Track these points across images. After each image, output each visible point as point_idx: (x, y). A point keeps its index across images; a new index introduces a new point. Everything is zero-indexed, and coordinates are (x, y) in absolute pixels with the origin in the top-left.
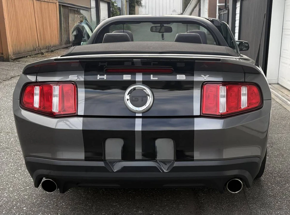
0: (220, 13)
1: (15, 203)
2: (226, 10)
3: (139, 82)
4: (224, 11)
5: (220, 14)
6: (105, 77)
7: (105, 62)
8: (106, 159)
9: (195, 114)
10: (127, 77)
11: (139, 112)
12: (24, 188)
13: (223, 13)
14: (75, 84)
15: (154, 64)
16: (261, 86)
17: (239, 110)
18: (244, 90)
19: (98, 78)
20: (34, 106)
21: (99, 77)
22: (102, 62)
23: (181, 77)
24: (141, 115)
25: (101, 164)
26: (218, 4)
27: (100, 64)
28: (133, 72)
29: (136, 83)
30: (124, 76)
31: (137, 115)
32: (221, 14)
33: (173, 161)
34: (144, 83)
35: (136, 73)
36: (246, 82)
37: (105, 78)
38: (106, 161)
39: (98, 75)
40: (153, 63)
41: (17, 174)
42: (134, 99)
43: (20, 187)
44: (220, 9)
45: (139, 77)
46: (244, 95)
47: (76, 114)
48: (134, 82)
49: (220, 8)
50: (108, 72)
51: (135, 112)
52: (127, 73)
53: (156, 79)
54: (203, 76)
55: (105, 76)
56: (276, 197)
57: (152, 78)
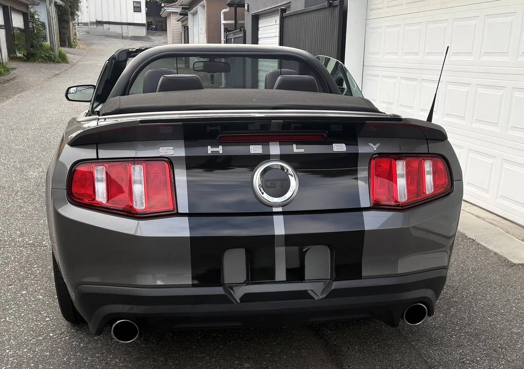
0: (226, 37)
1: (32, 365)
2: (241, 31)
3: (275, 156)
4: (234, 33)
5: (228, 38)
6: (220, 150)
7: (216, 125)
8: (225, 283)
9: (363, 206)
10: (256, 149)
11: (278, 205)
12: (33, 339)
13: (234, 37)
14: (171, 162)
15: (296, 128)
16: (449, 160)
17: (423, 196)
18: (428, 166)
19: (209, 152)
20: (97, 199)
21: (210, 150)
22: (211, 125)
23: (339, 148)
24: (280, 209)
25: (219, 291)
26: (223, 22)
27: (209, 129)
28: (264, 141)
29: (270, 159)
30: (252, 147)
31: (275, 210)
32: (230, 37)
33: (328, 281)
34: (283, 157)
35: (269, 142)
36: (430, 154)
37: (221, 152)
38: (225, 286)
39: (209, 147)
40: (293, 125)
41: (9, 317)
42: (268, 184)
43: (26, 338)
44: (226, 30)
45: (275, 149)
46: (429, 173)
47: (175, 212)
48: (266, 157)
49: (227, 28)
50: (224, 142)
51: (271, 205)
52: (256, 143)
53: (302, 150)
54: (371, 144)
55: (221, 147)
56: (445, 328)
57: (296, 149)
